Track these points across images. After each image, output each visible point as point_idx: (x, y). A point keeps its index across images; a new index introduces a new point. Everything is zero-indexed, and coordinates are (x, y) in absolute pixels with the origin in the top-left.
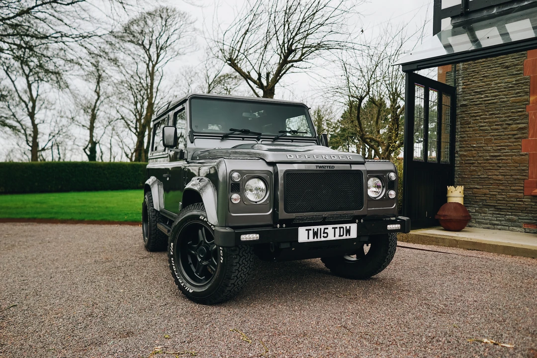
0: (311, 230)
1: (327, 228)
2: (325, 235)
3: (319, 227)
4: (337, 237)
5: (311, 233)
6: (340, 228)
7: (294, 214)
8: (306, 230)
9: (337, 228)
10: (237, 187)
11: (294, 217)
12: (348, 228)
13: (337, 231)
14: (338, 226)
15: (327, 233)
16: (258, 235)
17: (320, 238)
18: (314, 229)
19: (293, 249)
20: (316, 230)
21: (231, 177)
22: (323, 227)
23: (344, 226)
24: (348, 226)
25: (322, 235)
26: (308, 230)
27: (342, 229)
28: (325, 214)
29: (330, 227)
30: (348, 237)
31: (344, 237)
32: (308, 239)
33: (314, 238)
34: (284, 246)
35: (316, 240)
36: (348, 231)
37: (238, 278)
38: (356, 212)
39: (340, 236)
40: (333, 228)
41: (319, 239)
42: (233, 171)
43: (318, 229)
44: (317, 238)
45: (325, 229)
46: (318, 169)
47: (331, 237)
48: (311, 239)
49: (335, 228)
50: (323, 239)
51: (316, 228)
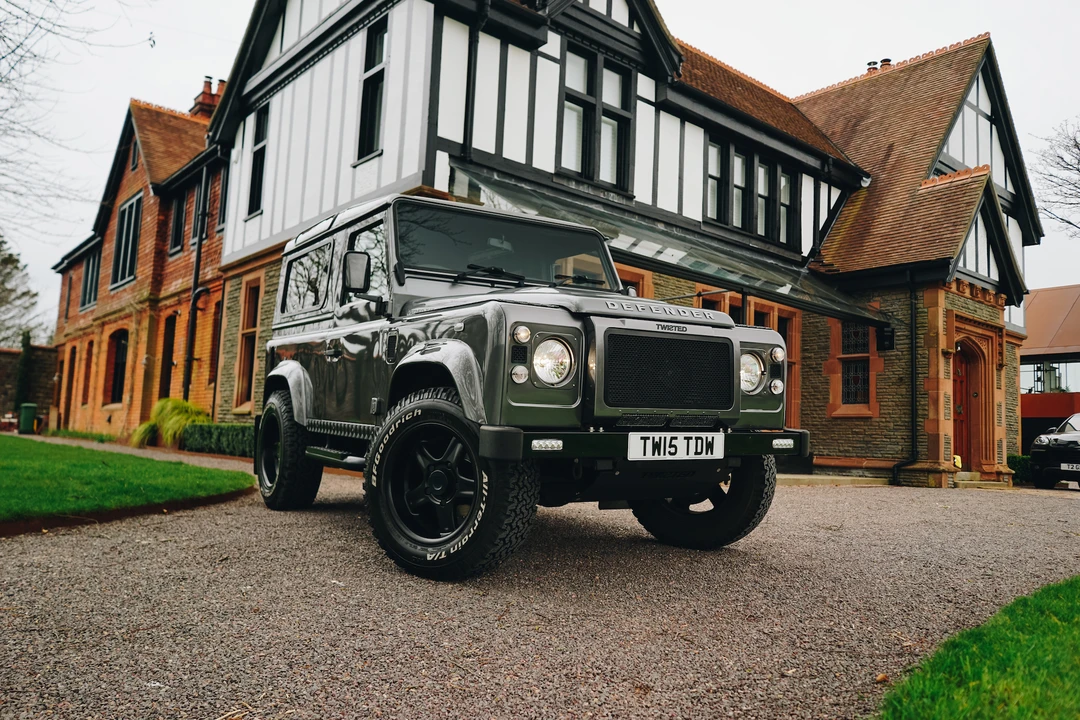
0: (648, 438)
1: (676, 438)
2: (673, 450)
3: (663, 434)
4: (692, 456)
5: (649, 443)
6: (697, 438)
7: (620, 410)
8: (642, 438)
9: (691, 438)
10: (522, 353)
11: (620, 415)
12: (710, 440)
13: (692, 443)
14: (694, 435)
15: (675, 446)
16: (560, 443)
17: (665, 454)
18: (654, 438)
19: (617, 473)
20: (657, 440)
21: (513, 335)
22: (669, 435)
23: (703, 435)
24: (710, 435)
25: (668, 449)
26: (645, 439)
27: (699, 441)
28: (672, 413)
29: (681, 435)
30: (709, 457)
31: (703, 456)
32: (645, 455)
33: (654, 454)
34: (603, 465)
35: (657, 457)
36: (710, 446)
37: (512, 529)
38: (720, 413)
39: (696, 453)
40: (685, 438)
41: (662, 457)
42: (517, 324)
43: (660, 438)
44: (659, 454)
45: (672, 438)
46: (660, 330)
47: (681, 455)
48: (649, 457)
49: (688, 439)
50: (669, 457)
51: (657, 435)
